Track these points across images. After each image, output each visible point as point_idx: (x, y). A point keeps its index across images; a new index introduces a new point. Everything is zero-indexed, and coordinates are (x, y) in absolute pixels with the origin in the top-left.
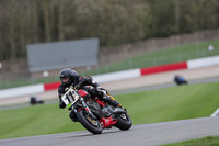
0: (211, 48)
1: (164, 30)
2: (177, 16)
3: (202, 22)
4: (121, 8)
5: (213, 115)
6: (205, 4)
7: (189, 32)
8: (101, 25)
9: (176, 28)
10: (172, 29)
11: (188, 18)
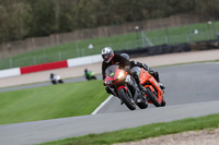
0: (91, 47)
1: (43, 28)
2: (57, 16)
3: (83, 20)
5: (94, 113)
7: (69, 31)
9: (56, 27)
11: (69, 16)
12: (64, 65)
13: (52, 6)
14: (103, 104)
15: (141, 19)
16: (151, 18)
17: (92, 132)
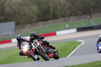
0: (67, 26)
1: (45, 17)
2: (51, 11)
3: (63, 14)
4: (26, 8)
5: (68, 56)
6: (64, 5)
7: (57, 18)
8: (16, 16)
9: (51, 17)
10: (49, 17)
11: (56, 12)
12: (54, 34)
13: (49, 7)
14: (73, 52)
15: (90, 13)
16: (95, 12)
17: (67, 65)
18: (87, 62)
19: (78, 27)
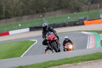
13: (1, 6)
14: (26, 52)
16: (47, 11)
17: (21, 65)
18: (41, 62)
19: (31, 26)
